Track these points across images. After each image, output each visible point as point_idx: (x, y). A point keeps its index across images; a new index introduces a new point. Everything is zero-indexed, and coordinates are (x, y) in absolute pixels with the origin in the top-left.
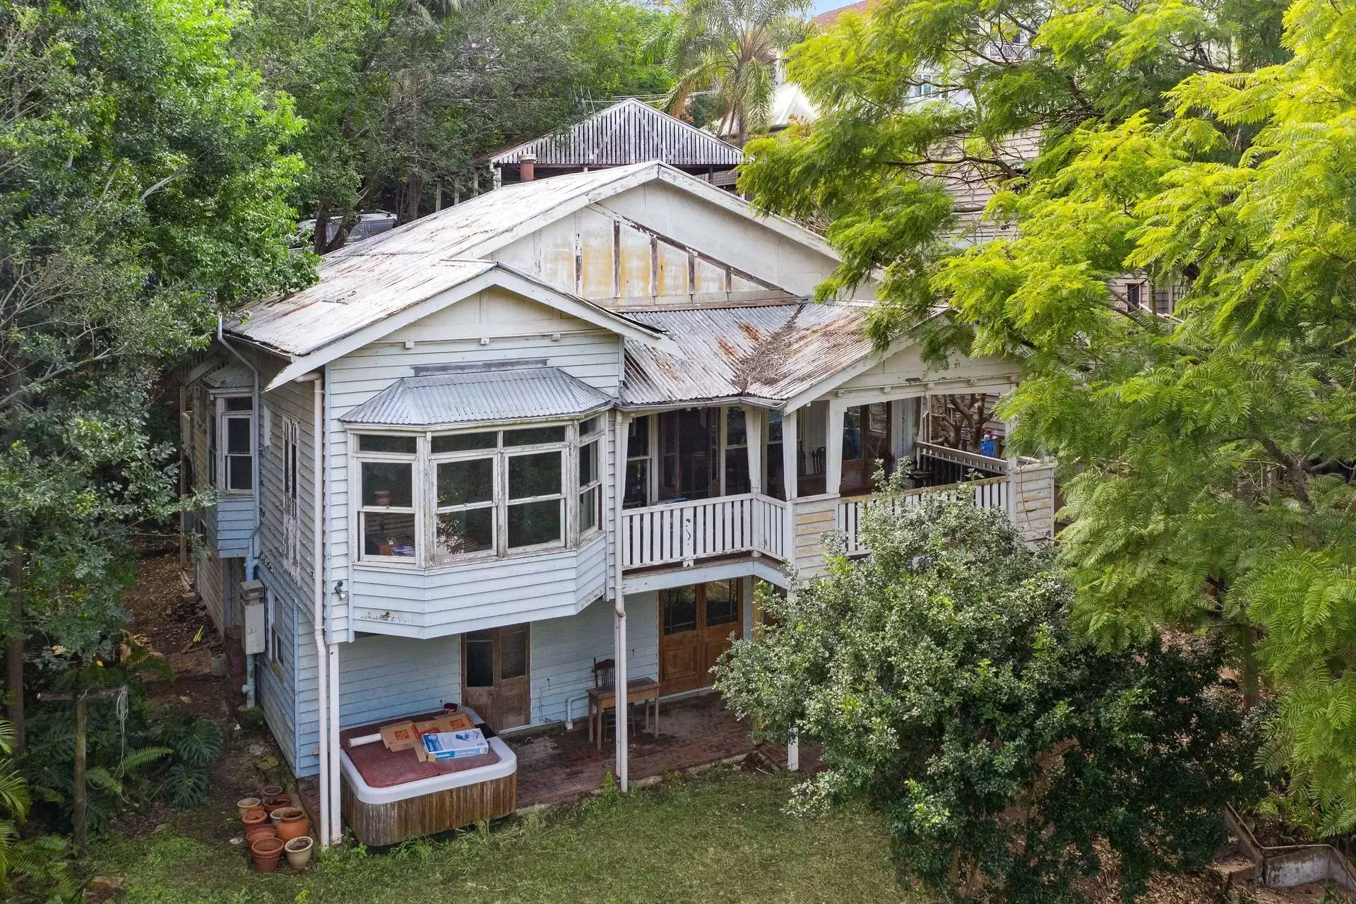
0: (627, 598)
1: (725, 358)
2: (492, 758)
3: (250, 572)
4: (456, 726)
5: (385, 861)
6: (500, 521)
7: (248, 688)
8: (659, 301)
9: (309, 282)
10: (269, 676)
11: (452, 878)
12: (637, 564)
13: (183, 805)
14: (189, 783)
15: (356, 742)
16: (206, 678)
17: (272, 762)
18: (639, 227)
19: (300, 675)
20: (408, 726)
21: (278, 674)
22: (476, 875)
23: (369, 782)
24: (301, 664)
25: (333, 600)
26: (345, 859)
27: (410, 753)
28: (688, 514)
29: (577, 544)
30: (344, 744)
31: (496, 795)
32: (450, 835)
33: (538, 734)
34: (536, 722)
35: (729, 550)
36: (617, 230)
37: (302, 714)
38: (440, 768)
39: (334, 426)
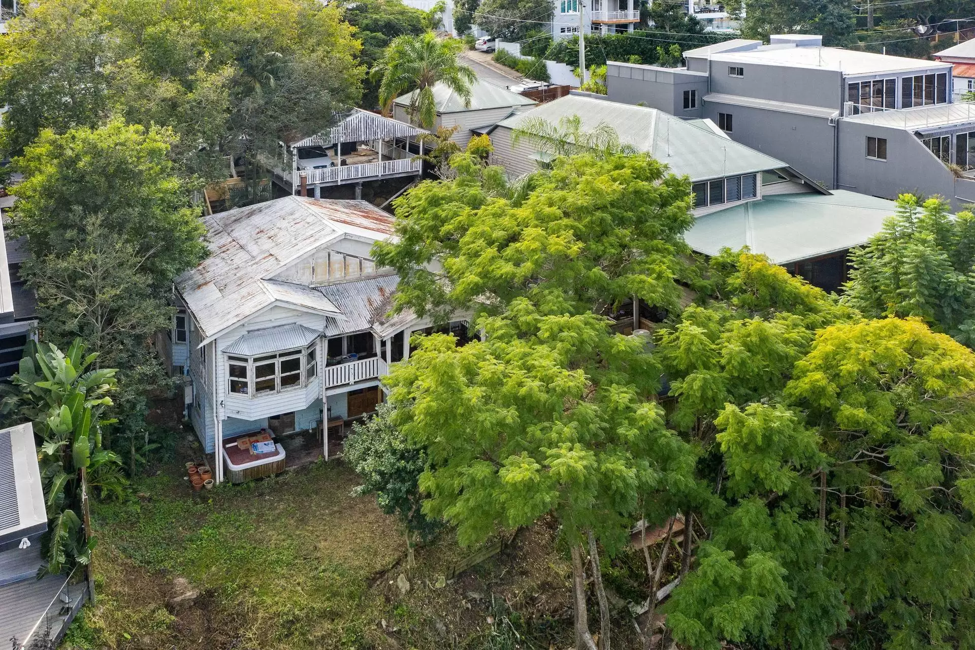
0: (328, 397)
1: (368, 306)
2: (276, 453)
3: (185, 372)
4: (265, 439)
5: (239, 488)
6: (278, 381)
7: (185, 413)
8: (347, 278)
9: (207, 255)
10: (194, 412)
11: (261, 495)
12: (331, 385)
13: (166, 463)
14: (168, 455)
15: (228, 446)
16: (166, 400)
17: (196, 444)
18: (338, 253)
19: (207, 420)
20: (247, 439)
21: (198, 414)
22: (269, 494)
23: (233, 463)
24: (207, 415)
25: (220, 407)
26: (225, 487)
27: (247, 450)
28: (352, 367)
29: (306, 386)
30: (224, 447)
31: (278, 466)
32: (262, 479)
33: (298, 434)
34: (297, 430)
35: (368, 377)
36: (329, 255)
37: (208, 432)
38: (258, 457)
39: (219, 353)
